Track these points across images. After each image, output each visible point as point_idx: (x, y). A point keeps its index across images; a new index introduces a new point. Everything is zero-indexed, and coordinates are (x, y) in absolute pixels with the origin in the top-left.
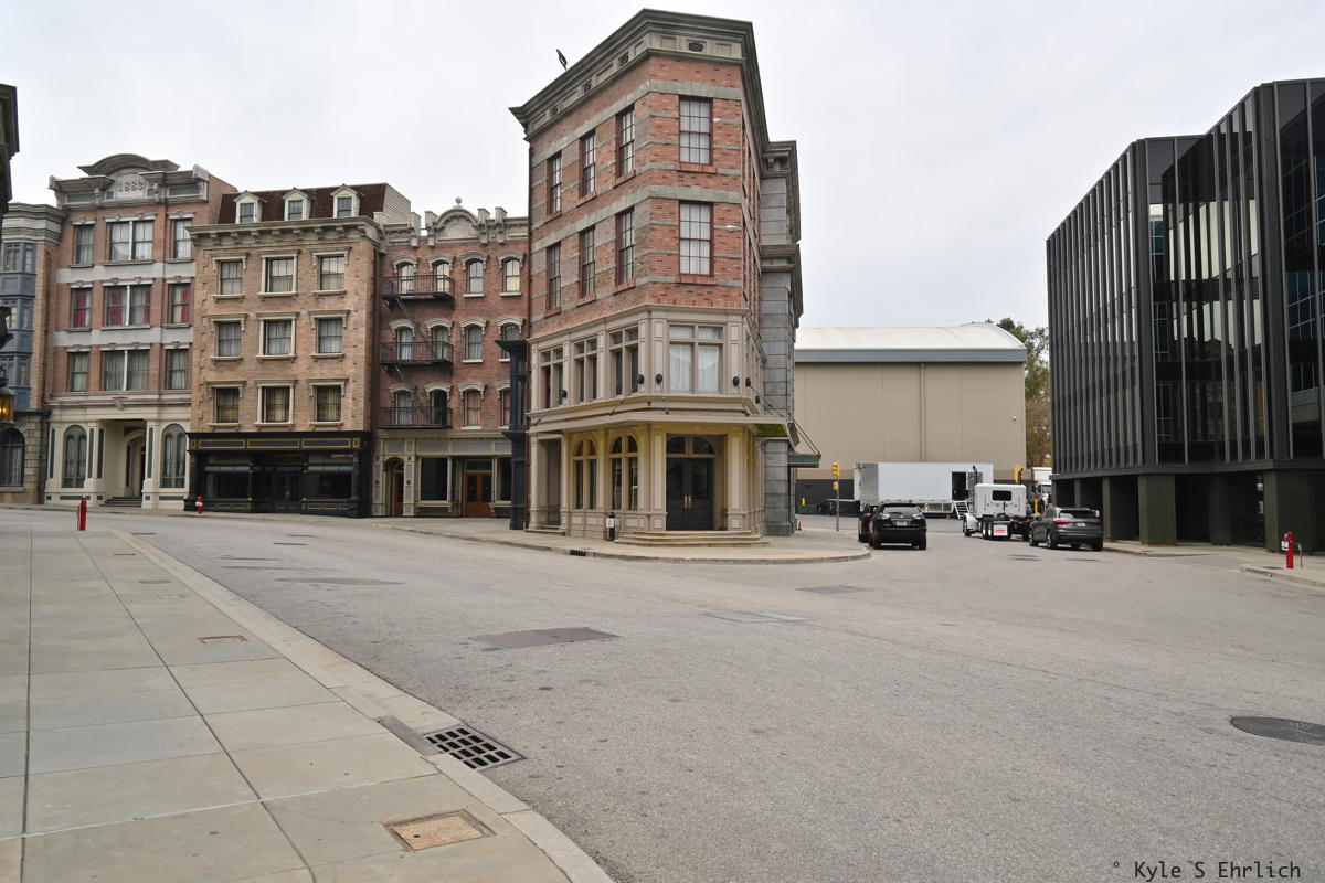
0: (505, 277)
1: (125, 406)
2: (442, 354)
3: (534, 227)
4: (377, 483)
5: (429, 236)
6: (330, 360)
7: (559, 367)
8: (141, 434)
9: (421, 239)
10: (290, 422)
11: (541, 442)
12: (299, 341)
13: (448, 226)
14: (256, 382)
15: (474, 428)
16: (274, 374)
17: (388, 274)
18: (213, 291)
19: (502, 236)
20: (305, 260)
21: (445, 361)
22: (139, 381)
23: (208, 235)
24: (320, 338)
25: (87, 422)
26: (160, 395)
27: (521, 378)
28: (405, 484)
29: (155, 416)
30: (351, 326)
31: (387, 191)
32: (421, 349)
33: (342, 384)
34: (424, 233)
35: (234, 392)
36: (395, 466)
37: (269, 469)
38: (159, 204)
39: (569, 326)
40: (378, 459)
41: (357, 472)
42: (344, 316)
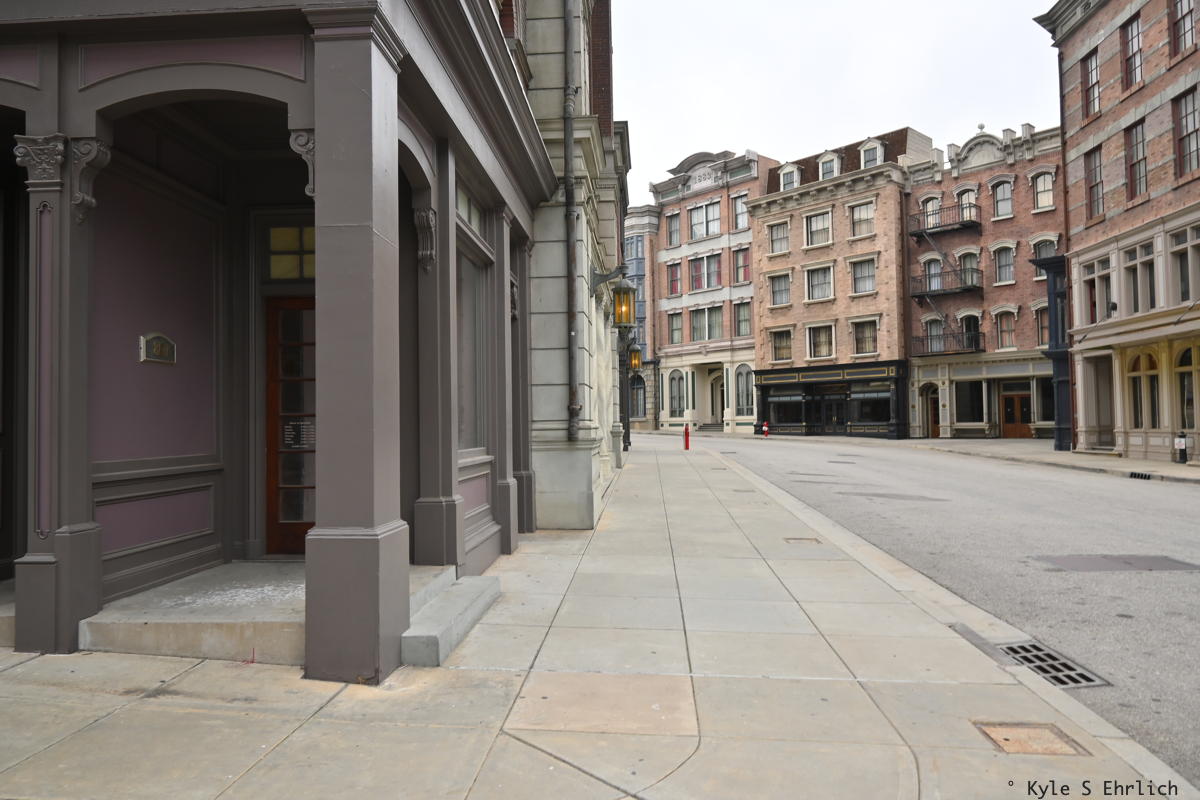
0: (1035, 194)
1: (708, 352)
2: (972, 280)
3: (1068, 136)
4: (913, 407)
5: (952, 168)
6: (865, 299)
7: (1106, 279)
8: (720, 374)
9: (944, 173)
10: (833, 356)
11: (1087, 360)
12: (838, 284)
13: (972, 154)
14: (804, 324)
15: (1010, 349)
16: (819, 316)
17: (914, 211)
18: (766, 251)
19: (1032, 151)
20: (838, 212)
21: (975, 286)
22: (717, 332)
23: (760, 206)
24: (855, 279)
25: (682, 367)
26: (732, 341)
27: (1060, 295)
28: (941, 408)
29: (729, 359)
30: (882, 264)
31: (909, 133)
32: (949, 279)
33: (877, 318)
34: (947, 166)
35: (787, 334)
36: (930, 391)
37: (818, 398)
38: (723, 187)
39: (1116, 233)
40: (913, 385)
41: (894, 398)
42: (875, 257)
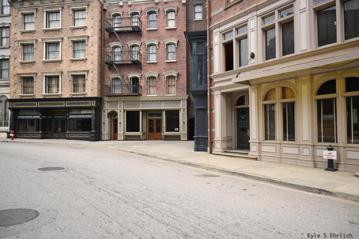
0: (167, 20)
4: (104, 123)
6: (79, 62)
10: (60, 93)
11: (225, 94)
12: (64, 52)
14: (42, 74)
15: (153, 96)
16: (51, 69)
17: (108, 19)
18: (20, 28)
20: (66, 11)
21: (137, 61)
23: (16, 1)
24: (74, 51)
28: (118, 124)
30: (90, 44)
33: (86, 73)
36: (113, 115)
37: (50, 117)
39: (254, 5)
40: (104, 112)
41: (94, 118)
42: (86, 39)
